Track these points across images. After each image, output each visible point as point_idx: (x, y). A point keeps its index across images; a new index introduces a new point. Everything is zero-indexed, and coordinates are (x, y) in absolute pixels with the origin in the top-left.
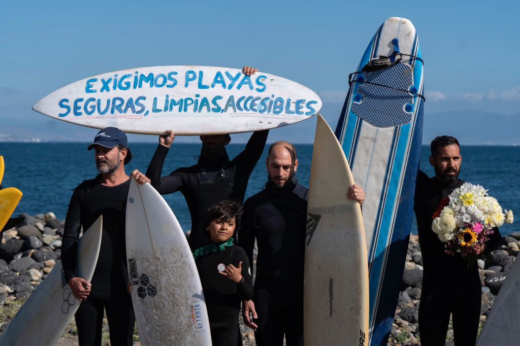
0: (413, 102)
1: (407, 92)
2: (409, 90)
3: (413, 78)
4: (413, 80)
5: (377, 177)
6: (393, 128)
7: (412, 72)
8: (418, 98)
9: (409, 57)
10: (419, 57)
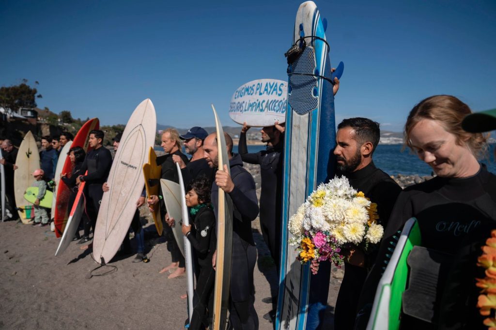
0: (317, 86)
1: (313, 75)
2: (314, 74)
3: (315, 60)
4: (315, 62)
5: (302, 162)
6: (307, 115)
7: (314, 53)
8: (320, 80)
9: (311, 38)
10: (318, 36)
